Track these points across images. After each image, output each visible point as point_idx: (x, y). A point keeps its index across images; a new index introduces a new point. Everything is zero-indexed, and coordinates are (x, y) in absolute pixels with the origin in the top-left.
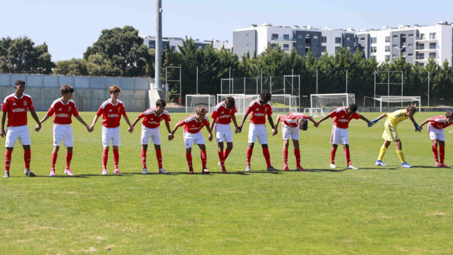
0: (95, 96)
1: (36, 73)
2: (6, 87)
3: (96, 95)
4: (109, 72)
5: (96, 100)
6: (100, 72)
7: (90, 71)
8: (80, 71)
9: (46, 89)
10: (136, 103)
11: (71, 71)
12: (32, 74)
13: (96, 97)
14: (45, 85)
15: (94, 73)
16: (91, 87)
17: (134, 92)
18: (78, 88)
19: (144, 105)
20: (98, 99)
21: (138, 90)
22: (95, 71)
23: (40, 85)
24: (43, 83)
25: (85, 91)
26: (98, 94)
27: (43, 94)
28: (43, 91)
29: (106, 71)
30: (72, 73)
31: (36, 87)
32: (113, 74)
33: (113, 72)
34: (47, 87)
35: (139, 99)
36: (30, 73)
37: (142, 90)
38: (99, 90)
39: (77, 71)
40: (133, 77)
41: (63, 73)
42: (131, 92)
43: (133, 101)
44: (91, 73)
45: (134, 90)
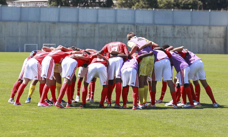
0: (160, 34)
1: (95, 6)
2: (54, 23)
3: (162, 33)
4: (184, 4)
5: (162, 39)
6: (174, 4)
7: (161, 4)
8: (148, 4)
9: (101, 26)
10: (212, 43)
11: (137, 3)
12: (90, 8)
13: (162, 36)
14: (100, 20)
15: (165, 5)
16: (156, 22)
17: (210, 28)
18: (140, 24)
19: (223, 45)
20: (164, 38)
21: (214, 26)
22: (166, 3)
23: (94, 20)
24: (97, 18)
25: (148, 27)
26: (163, 32)
27: (97, 31)
28: (97, 28)
29: (181, 3)
30: (138, 6)
31: (89, 23)
32: (190, 6)
33: (190, 4)
34: (102, 23)
35: (216, 37)
36: (88, 6)
37: (220, 26)
38: (165, 27)
39: (145, 4)
40: (208, 9)
41: (128, 6)
42: (206, 29)
43: (209, 40)
44: (161, 5)
45: (210, 26)
